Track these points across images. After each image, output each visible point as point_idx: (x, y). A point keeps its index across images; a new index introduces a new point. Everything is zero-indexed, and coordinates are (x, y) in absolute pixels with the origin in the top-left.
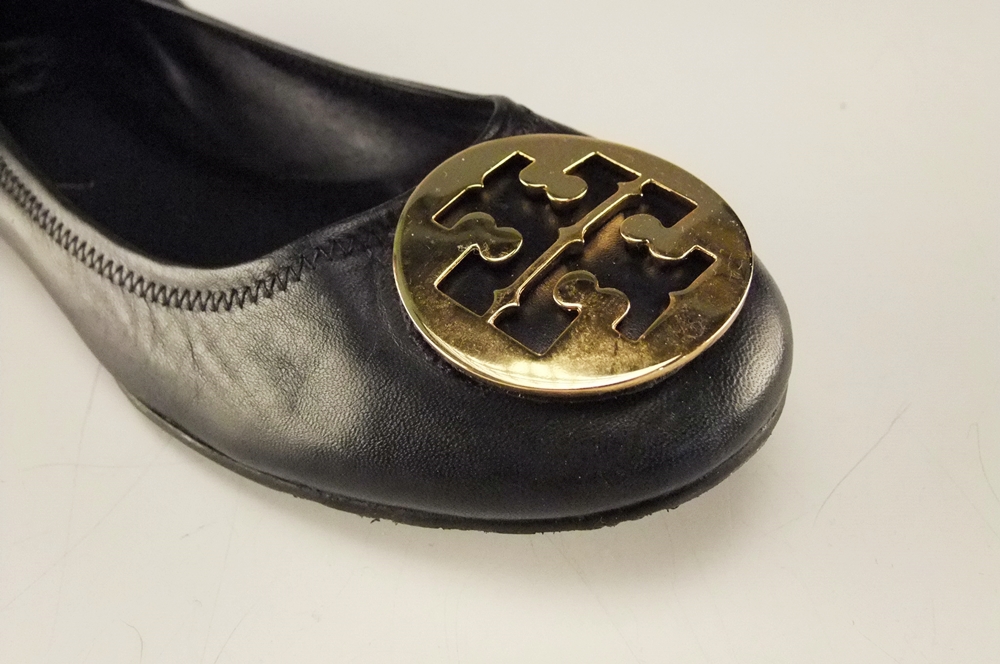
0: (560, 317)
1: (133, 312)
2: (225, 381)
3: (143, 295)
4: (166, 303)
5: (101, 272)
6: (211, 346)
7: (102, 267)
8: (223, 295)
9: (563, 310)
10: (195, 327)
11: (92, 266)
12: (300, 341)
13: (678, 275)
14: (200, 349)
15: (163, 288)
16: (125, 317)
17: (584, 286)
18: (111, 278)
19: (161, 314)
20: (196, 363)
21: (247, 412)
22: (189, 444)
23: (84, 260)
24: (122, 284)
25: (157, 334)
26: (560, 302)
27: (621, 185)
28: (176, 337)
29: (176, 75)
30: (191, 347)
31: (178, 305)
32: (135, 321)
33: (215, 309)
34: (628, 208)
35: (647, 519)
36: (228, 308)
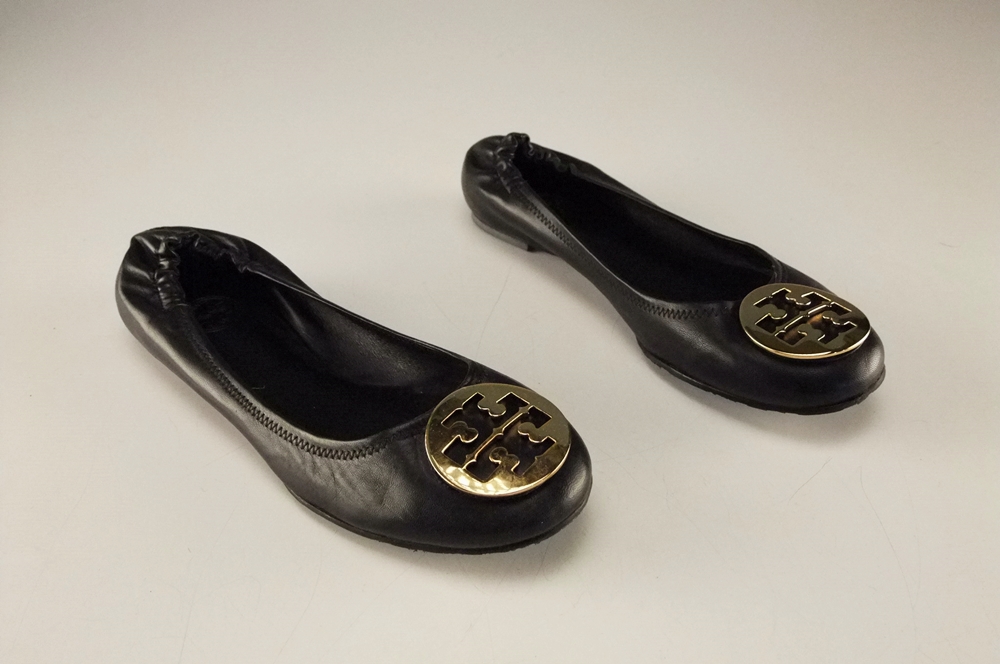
0: (492, 466)
1: (303, 458)
2: (350, 490)
3: (308, 451)
4: (320, 455)
5: (286, 439)
6: (343, 475)
7: (287, 436)
8: (349, 453)
9: (494, 463)
10: (335, 466)
11: (281, 436)
12: (385, 474)
13: (541, 448)
14: (338, 476)
15: (319, 448)
16: (299, 461)
17: (502, 453)
18: (291, 441)
19: (318, 460)
20: (336, 482)
21: (360, 505)
22: (329, 519)
23: (276, 432)
24: (297, 445)
25: (315, 468)
26: (492, 460)
27: (521, 408)
28: (325, 470)
29: (297, 321)
30: (333, 475)
31: (326, 456)
32: (304, 463)
33: (345, 459)
34: (523, 419)
35: (527, 547)
36: (351, 459)
